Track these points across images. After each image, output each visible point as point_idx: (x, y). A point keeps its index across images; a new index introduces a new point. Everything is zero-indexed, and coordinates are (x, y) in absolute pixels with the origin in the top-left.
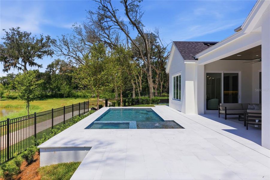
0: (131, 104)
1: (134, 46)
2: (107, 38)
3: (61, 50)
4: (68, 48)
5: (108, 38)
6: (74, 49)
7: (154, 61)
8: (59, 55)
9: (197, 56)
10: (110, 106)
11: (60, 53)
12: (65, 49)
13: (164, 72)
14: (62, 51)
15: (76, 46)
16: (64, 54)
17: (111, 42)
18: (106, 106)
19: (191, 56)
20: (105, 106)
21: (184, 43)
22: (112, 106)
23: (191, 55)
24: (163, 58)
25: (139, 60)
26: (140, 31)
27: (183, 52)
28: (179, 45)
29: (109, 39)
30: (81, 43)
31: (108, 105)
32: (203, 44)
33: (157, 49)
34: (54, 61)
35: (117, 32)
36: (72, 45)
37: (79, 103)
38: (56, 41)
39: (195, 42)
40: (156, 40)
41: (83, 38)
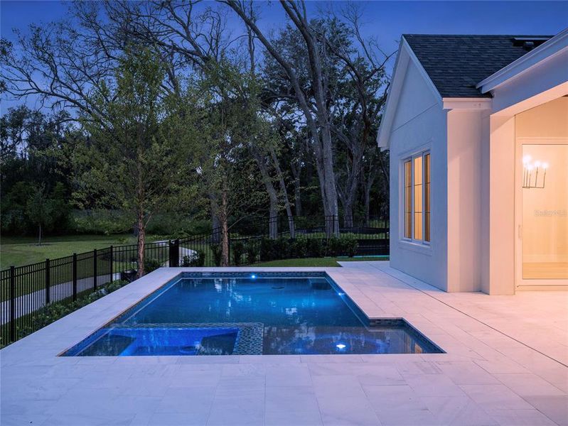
0: (258, 257)
1: (274, 63)
2: (182, 35)
3: (28, 76)
4: (54, 70)
5: (185, 35)
6: (75, 73)
7: (342, 114)
8: (23, 92)
9: (489, 84)
10: (186, 265)
11: (27, 86)
12: (45, 75)
13: (374, 148)
14: (30, 80)
15: (78, 63)
16: (39, 91)
17: (195, 46)
18: (174, 264)
19: (467, 82)
20: (168, 263)
21: (442, 41)
22: (195, 264)
23: (466, 79)
24: (374, 102)
25: (293, 112)
26: (293, 11)
27: (438, 69)
28: (425, 47)
29: (188, 38)
30: (96, 53)
31: (181, 261)
32: (508, 42)
33: (353, 73)
34: (7, 112)
35: (215, 15)
36: (67, 61)
37: (75, 256)
38: (10, 45)
39: (482, 37)
40: (350, 43)
41: (103, 37)
